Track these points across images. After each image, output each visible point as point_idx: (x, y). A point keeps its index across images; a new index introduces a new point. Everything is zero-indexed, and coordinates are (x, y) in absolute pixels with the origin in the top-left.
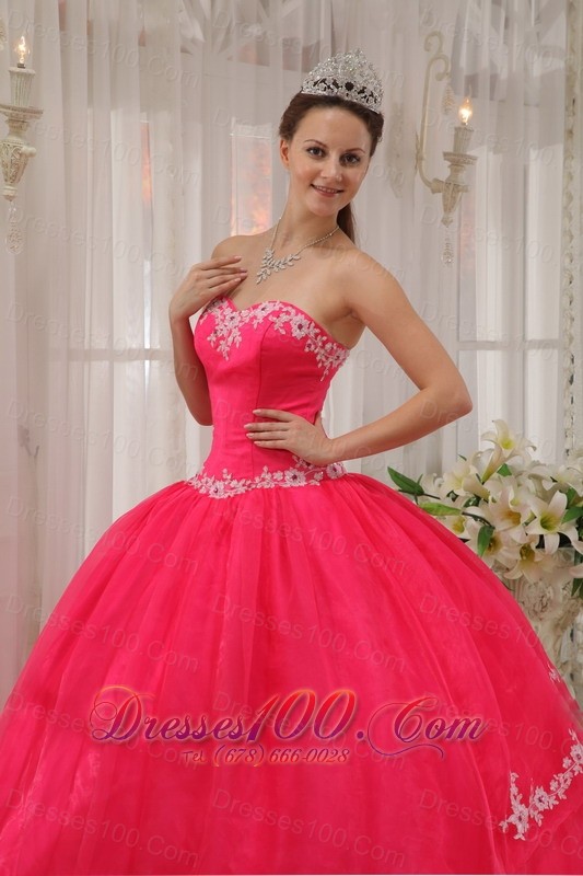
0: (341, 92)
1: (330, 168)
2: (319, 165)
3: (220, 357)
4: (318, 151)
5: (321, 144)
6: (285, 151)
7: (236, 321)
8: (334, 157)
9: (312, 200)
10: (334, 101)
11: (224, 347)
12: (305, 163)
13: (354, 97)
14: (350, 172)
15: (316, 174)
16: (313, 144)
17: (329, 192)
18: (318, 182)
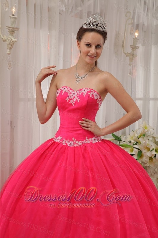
0: (95, 27)
1: (93, 50)
2: (90, 49)
3: (71, 105)
4: (89, 45)
5: (90, 43)
6: (78, 44)
7: (76, 94)
8: (94, 47)
9: (88, 59)
10: (92, 30)
11: (72, 102)
12: (85, 49)
13: (98, 28)
14: (98, 51)
15: (89, 52)
16: (87, 43)
17: (92, 57)
18: (89, 54)
